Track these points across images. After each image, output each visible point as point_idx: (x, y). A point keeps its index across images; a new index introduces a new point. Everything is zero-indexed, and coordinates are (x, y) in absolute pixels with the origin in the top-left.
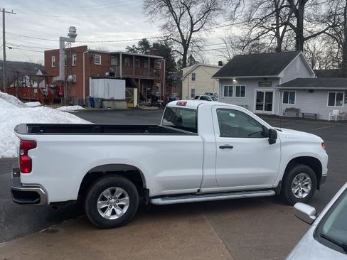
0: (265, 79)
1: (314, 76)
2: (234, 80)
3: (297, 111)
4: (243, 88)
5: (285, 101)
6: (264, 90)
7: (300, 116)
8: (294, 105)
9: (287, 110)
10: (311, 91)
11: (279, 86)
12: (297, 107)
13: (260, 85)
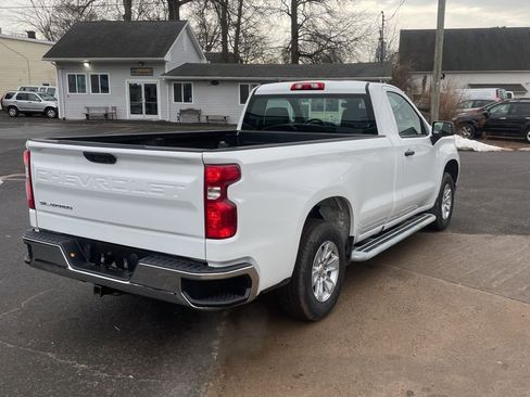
0: (142, 63)
1: (205, 61)
2: (87, 65)
3: (198, 113)
4: (105, 78)
5: (177, 99)
6: (142, 81)
7: (203, 120)
8: (193, 105)
9: (182, 112)
10: (215, 83)
11: (165, 74)
12: (196, 108)
13: (134, 72)
